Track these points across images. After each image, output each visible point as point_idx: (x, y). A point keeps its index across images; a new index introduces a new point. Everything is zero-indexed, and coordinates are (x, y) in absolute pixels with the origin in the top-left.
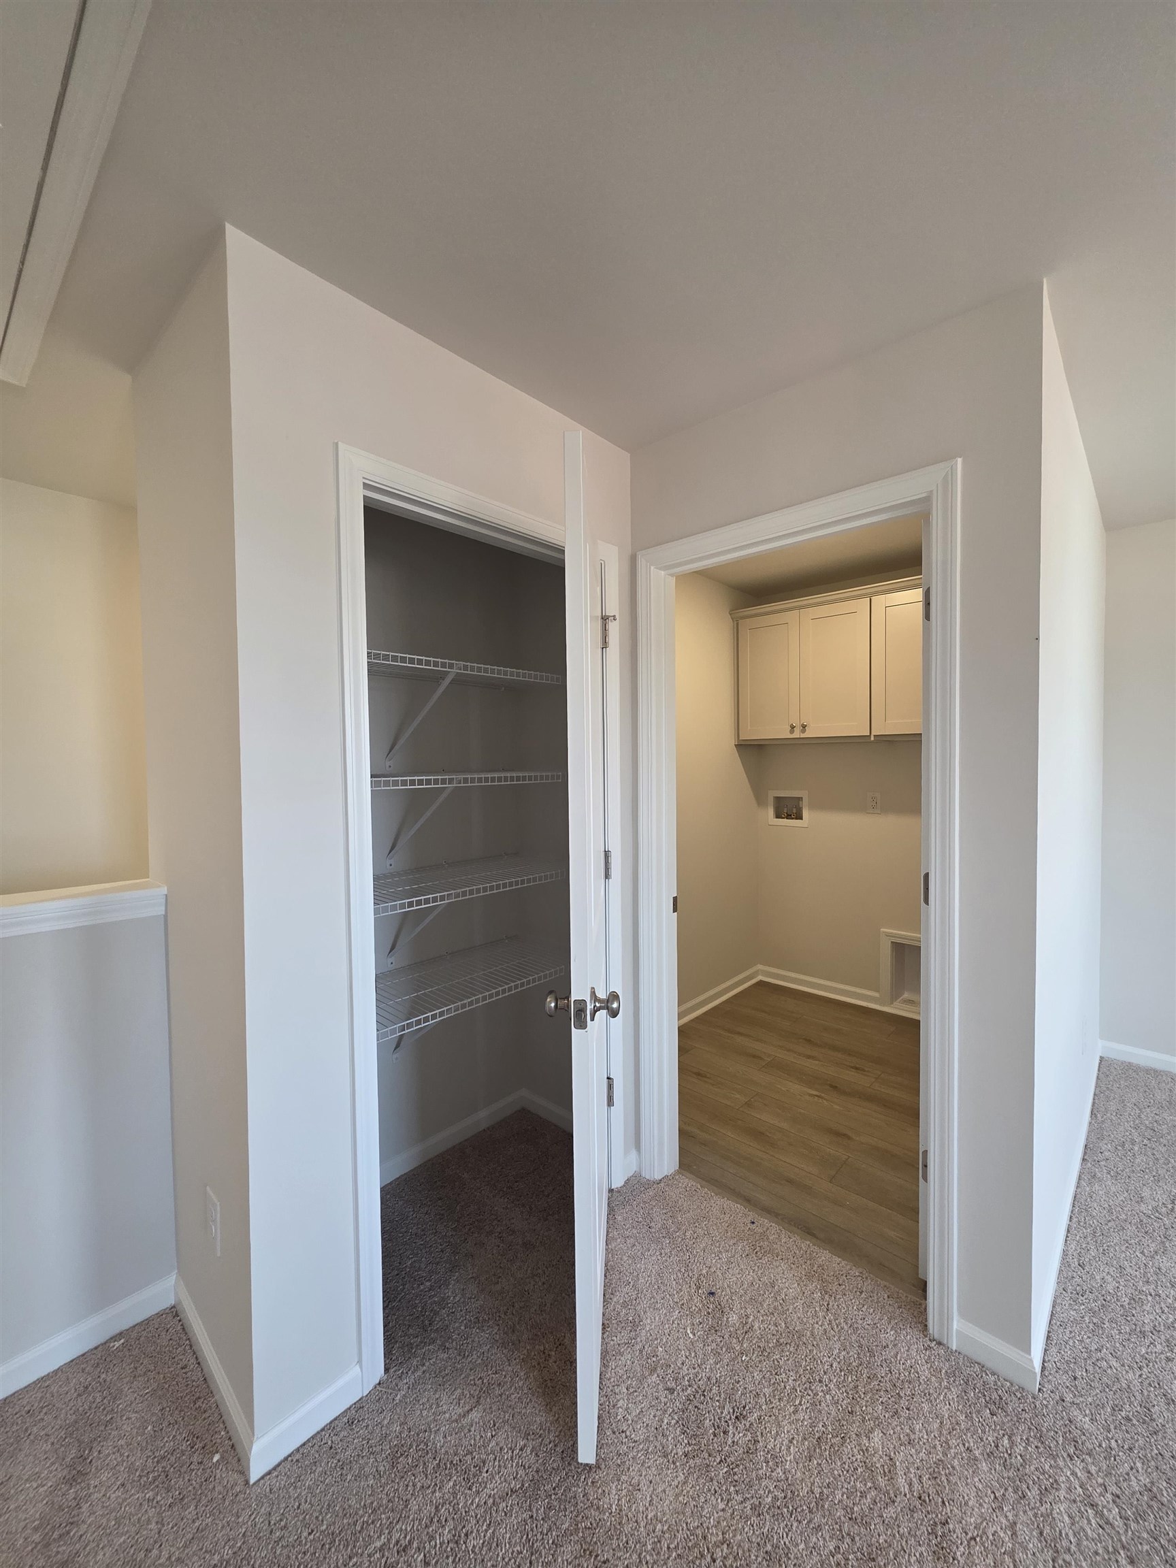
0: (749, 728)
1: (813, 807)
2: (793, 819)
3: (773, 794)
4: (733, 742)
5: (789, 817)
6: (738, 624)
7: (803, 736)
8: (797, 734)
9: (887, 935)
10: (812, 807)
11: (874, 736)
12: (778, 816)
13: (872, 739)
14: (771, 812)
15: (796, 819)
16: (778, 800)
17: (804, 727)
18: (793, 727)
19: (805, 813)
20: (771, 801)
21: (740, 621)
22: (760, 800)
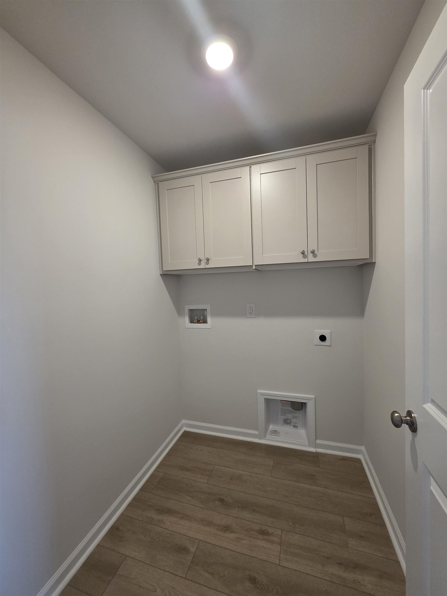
0: (170, 262)
1: (215, 315)
2: (201, 323)
3: (188, 307)
4: (159, 272)
5: (198, 322)
6: (158, 186)
7: (207, 266)
8: (203, 266)
9: (262, 395)
10: (213, 315)
11: (255, 265)
12: (192, 322)
13: (254, 268)
14: (187, 319)
15: (203, 323)
16: (191, 311)
17: (208, 260)
18: (200, 260)
19: (209, 319)
20: (187, 312)
21: (160, 183)
22: (180, 312)
